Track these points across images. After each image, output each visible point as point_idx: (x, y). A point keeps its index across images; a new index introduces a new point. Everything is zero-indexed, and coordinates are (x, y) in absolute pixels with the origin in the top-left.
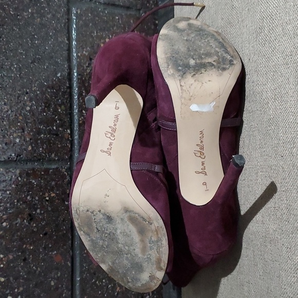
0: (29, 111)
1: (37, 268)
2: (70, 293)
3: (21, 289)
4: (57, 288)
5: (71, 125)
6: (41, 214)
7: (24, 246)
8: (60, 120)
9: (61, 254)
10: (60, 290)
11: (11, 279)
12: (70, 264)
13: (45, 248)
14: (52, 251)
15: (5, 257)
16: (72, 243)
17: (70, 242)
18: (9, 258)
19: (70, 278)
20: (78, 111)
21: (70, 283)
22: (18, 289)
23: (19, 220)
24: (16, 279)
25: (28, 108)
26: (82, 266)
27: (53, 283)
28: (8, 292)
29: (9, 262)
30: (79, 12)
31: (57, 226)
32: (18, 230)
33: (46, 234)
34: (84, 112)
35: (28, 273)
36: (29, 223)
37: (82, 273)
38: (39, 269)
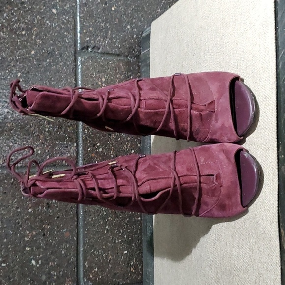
0: (48, 131)
1: (52, 241)
2: (75, 259)
3: (41, 256)
4: (66, 256)
5: (77, 140)
6: (55, 203)
7: (44, 226)
8: (69, 137)
9: (70, 232)
10: (68, 257)
11: (34, 248)
12: (75, 239)
13: (58, 227)
14: (63, 229)
15: (30, 233)
16: (77, 223)
17: (76, 223)
18: (33, 233)
19: (75, 248)
20: (82, 130)
21: (76, 252)
22: (39, 256)
23: (40, 207)
24: (38, 248)
25: (47, 130)
26: (84, 241)
27: (63, 252)
28: (32, 257)
29: (33, 236)
30: (83, 60)
31: (66, 211)
32: (39, 215)
33: (58, 217)
34: (86, 130)
35: (46, 244)
36: (47, 210)
37: (84, 245)
38: (54, 242)
